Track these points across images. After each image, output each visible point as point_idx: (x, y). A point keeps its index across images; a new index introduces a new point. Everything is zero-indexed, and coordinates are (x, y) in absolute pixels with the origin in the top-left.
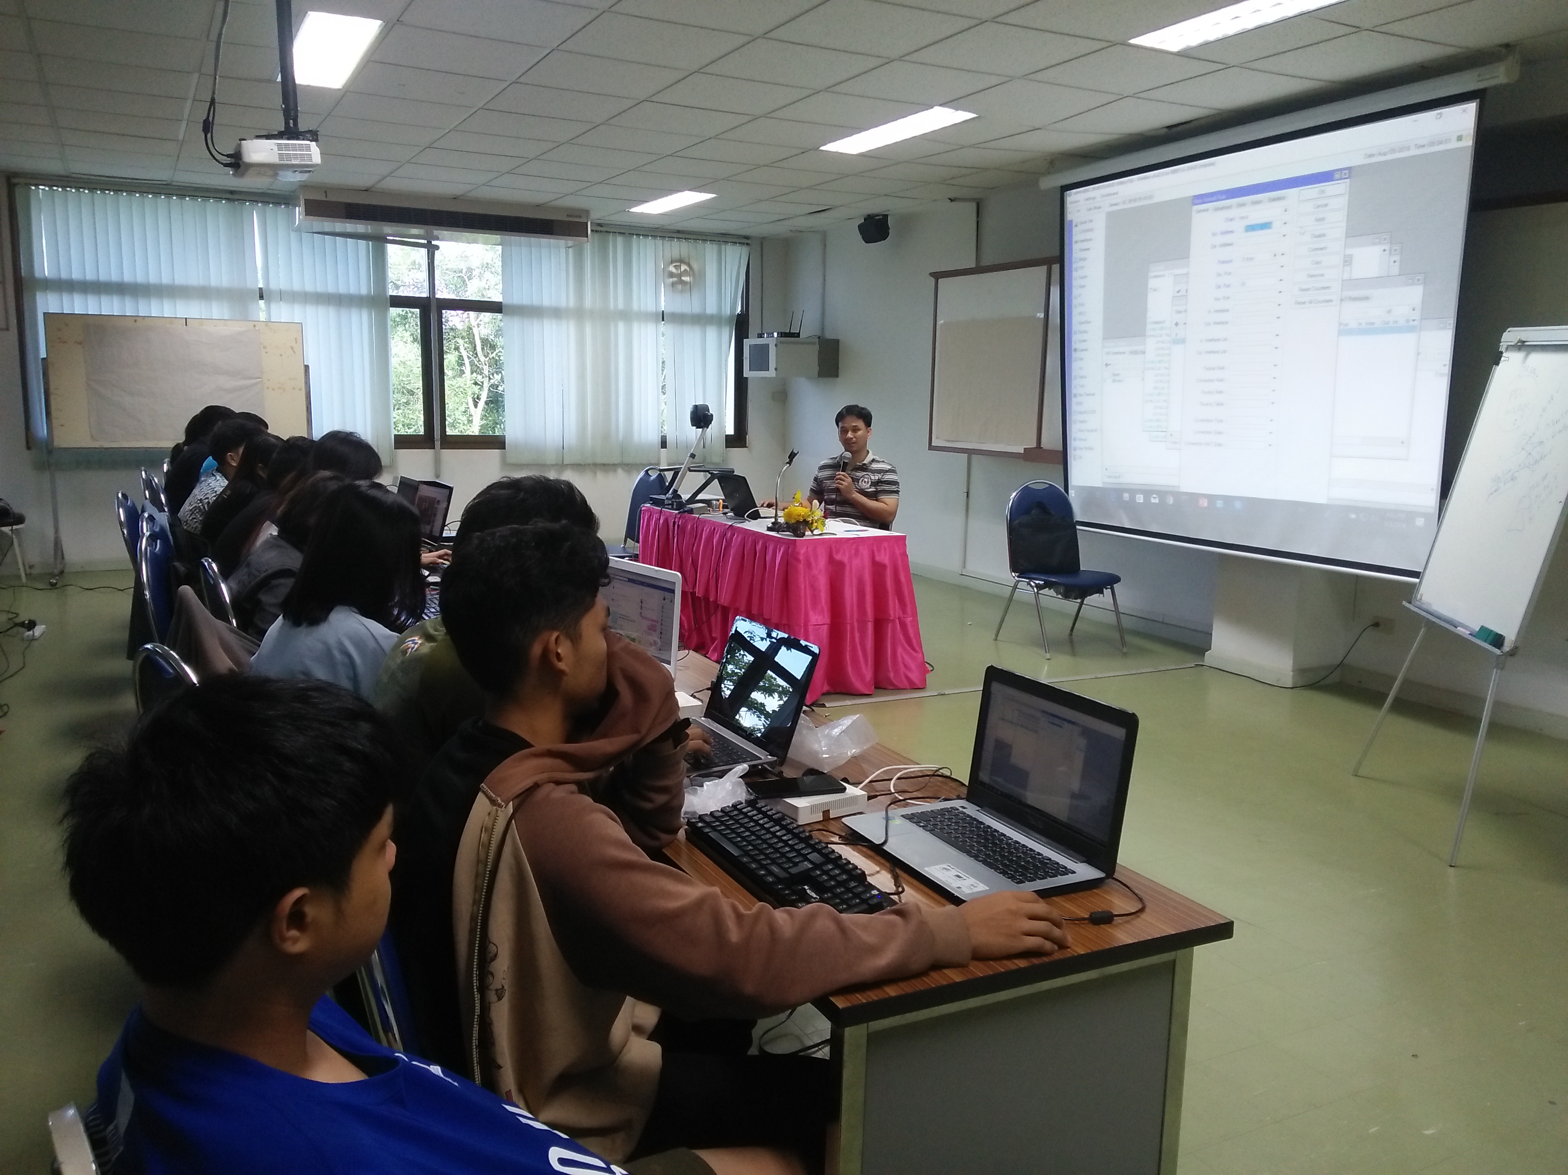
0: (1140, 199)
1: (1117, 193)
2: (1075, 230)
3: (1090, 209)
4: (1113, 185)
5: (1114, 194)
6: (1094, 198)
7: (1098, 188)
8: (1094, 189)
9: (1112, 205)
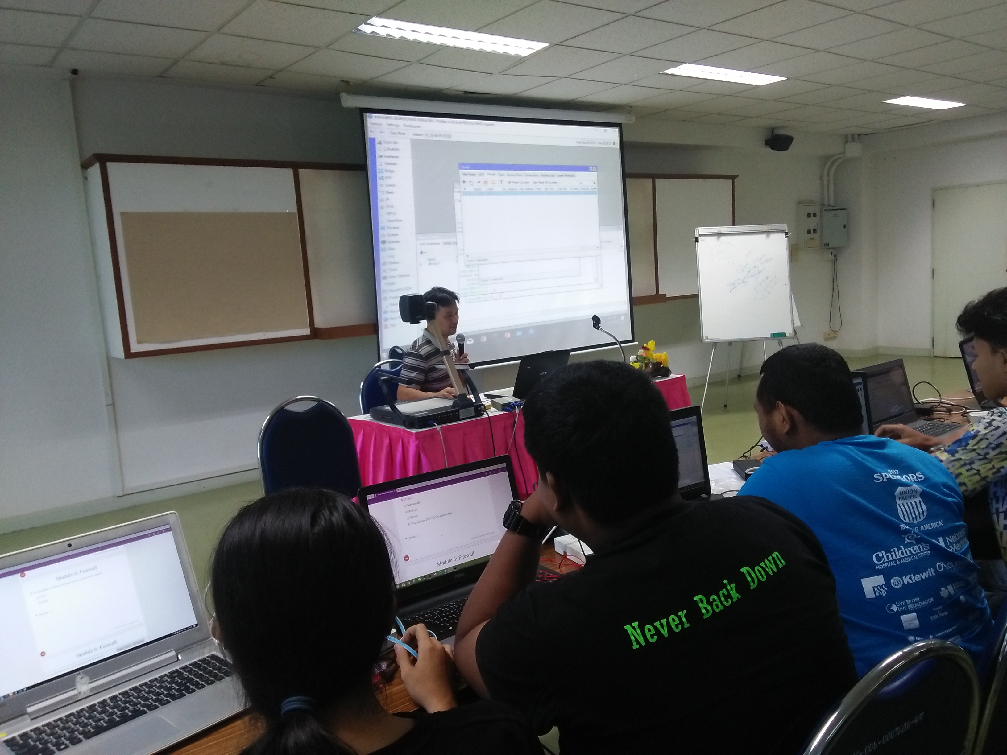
0: (440, 135)
1: (419, 127)
2: (378, 147)
3: (394, 133)
4: (415, 120)
5: (416, 127)
6: (397, 126)
7: (401, 119)
8: (396, 118)
9: (415, 135)
